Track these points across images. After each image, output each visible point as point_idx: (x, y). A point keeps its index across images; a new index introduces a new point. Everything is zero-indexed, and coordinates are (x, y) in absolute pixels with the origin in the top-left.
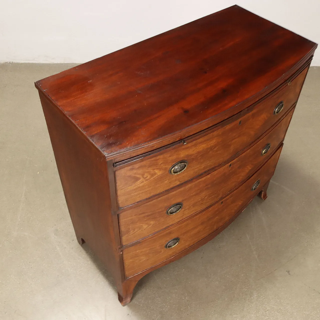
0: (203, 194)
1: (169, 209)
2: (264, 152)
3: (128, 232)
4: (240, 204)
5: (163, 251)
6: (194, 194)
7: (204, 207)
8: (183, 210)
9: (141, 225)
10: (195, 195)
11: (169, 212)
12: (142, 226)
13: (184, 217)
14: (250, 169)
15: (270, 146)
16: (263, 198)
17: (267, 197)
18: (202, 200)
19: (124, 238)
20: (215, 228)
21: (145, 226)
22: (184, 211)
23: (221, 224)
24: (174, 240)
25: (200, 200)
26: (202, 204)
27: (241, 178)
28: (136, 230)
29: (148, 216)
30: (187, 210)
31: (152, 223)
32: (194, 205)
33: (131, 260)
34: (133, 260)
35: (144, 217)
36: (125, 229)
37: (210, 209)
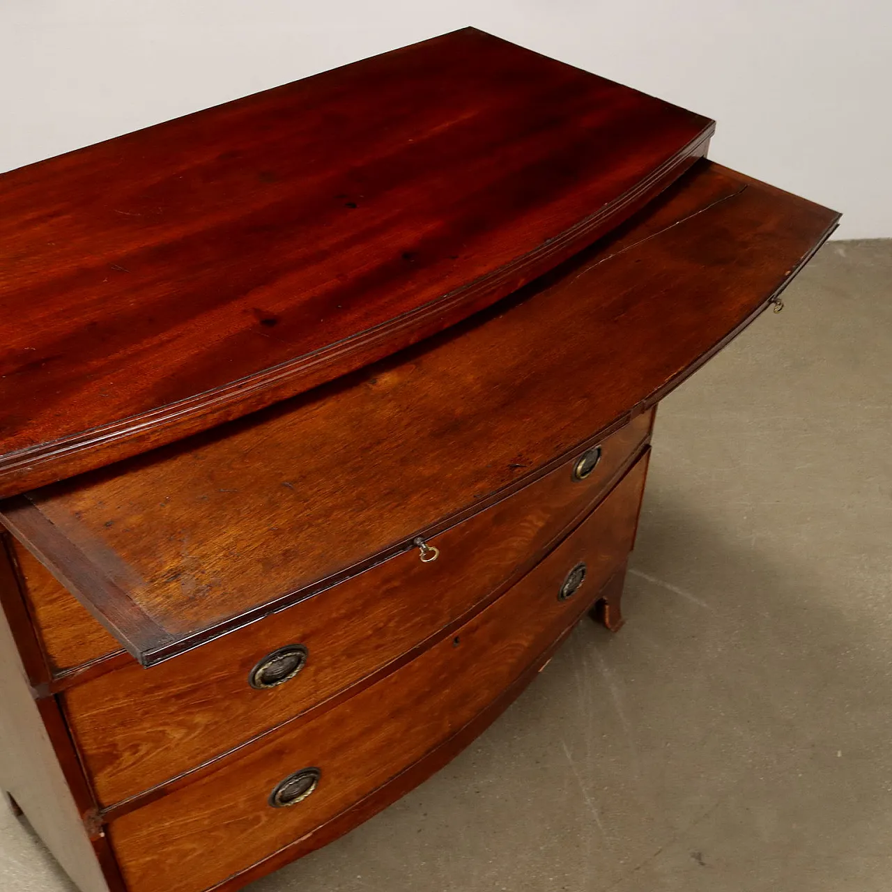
0: (379, 613)
1: (258, 669)
2: (580, 468)
3: (111, 757)
4: (526, 644)
5: (264, 819)
6: (343, 611)
7: (390, 657)
8: (312, 669)
9: (160, 731)
10: (348, 616)
11: (257, 677)
12: (163, 732)
13: (322, 693)
14: (541, 524)
15: (599, 450)
16: (609, 626)
17: (622, 623)
18: (379, 632)
19: (102, 781)
20: (447, 727)
21: (176, 734)
22: (316, 673)
23: (465, 713)
24: (298, 776)
25: (370, 632)
26: (378, 647)
27: (511, 555)
28: (143, 749)
29: (179, 696)
30: (328, 670)
31: (200, 719)
32: (350, 654)
33: (148, 859)
34: (155, 857)
35: (166, 700)
36: (98, 748)
37: (416, 663)
